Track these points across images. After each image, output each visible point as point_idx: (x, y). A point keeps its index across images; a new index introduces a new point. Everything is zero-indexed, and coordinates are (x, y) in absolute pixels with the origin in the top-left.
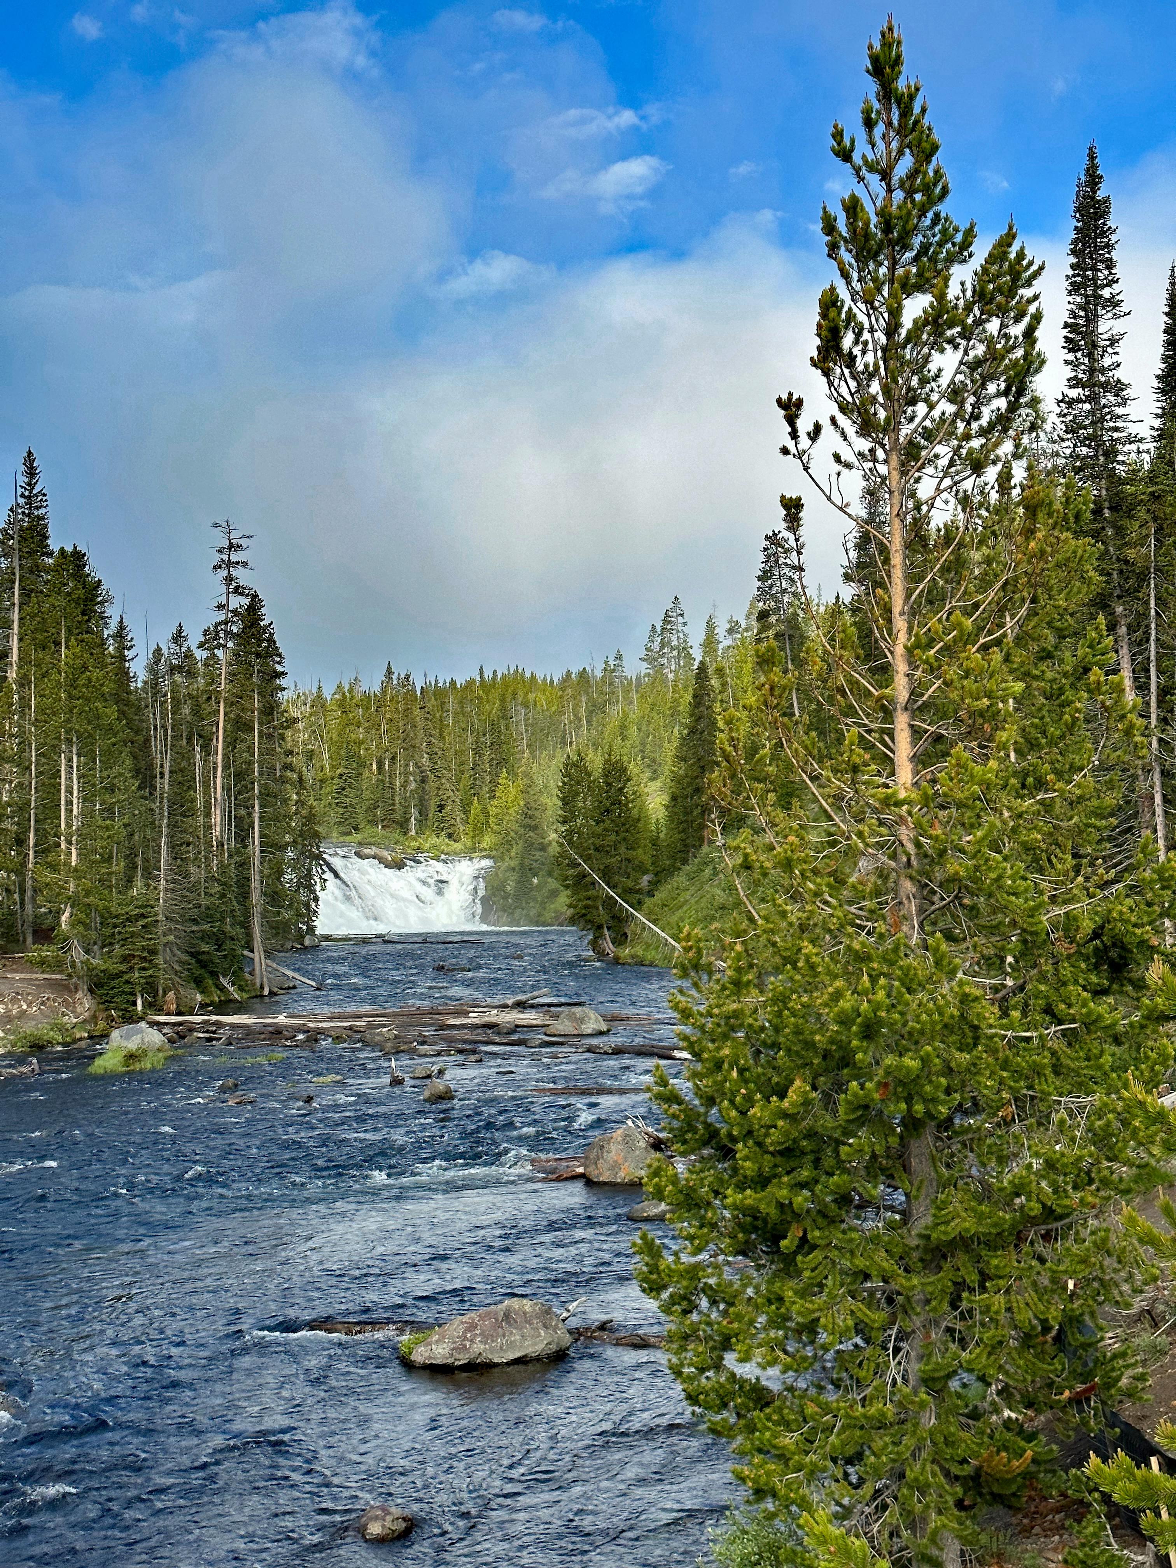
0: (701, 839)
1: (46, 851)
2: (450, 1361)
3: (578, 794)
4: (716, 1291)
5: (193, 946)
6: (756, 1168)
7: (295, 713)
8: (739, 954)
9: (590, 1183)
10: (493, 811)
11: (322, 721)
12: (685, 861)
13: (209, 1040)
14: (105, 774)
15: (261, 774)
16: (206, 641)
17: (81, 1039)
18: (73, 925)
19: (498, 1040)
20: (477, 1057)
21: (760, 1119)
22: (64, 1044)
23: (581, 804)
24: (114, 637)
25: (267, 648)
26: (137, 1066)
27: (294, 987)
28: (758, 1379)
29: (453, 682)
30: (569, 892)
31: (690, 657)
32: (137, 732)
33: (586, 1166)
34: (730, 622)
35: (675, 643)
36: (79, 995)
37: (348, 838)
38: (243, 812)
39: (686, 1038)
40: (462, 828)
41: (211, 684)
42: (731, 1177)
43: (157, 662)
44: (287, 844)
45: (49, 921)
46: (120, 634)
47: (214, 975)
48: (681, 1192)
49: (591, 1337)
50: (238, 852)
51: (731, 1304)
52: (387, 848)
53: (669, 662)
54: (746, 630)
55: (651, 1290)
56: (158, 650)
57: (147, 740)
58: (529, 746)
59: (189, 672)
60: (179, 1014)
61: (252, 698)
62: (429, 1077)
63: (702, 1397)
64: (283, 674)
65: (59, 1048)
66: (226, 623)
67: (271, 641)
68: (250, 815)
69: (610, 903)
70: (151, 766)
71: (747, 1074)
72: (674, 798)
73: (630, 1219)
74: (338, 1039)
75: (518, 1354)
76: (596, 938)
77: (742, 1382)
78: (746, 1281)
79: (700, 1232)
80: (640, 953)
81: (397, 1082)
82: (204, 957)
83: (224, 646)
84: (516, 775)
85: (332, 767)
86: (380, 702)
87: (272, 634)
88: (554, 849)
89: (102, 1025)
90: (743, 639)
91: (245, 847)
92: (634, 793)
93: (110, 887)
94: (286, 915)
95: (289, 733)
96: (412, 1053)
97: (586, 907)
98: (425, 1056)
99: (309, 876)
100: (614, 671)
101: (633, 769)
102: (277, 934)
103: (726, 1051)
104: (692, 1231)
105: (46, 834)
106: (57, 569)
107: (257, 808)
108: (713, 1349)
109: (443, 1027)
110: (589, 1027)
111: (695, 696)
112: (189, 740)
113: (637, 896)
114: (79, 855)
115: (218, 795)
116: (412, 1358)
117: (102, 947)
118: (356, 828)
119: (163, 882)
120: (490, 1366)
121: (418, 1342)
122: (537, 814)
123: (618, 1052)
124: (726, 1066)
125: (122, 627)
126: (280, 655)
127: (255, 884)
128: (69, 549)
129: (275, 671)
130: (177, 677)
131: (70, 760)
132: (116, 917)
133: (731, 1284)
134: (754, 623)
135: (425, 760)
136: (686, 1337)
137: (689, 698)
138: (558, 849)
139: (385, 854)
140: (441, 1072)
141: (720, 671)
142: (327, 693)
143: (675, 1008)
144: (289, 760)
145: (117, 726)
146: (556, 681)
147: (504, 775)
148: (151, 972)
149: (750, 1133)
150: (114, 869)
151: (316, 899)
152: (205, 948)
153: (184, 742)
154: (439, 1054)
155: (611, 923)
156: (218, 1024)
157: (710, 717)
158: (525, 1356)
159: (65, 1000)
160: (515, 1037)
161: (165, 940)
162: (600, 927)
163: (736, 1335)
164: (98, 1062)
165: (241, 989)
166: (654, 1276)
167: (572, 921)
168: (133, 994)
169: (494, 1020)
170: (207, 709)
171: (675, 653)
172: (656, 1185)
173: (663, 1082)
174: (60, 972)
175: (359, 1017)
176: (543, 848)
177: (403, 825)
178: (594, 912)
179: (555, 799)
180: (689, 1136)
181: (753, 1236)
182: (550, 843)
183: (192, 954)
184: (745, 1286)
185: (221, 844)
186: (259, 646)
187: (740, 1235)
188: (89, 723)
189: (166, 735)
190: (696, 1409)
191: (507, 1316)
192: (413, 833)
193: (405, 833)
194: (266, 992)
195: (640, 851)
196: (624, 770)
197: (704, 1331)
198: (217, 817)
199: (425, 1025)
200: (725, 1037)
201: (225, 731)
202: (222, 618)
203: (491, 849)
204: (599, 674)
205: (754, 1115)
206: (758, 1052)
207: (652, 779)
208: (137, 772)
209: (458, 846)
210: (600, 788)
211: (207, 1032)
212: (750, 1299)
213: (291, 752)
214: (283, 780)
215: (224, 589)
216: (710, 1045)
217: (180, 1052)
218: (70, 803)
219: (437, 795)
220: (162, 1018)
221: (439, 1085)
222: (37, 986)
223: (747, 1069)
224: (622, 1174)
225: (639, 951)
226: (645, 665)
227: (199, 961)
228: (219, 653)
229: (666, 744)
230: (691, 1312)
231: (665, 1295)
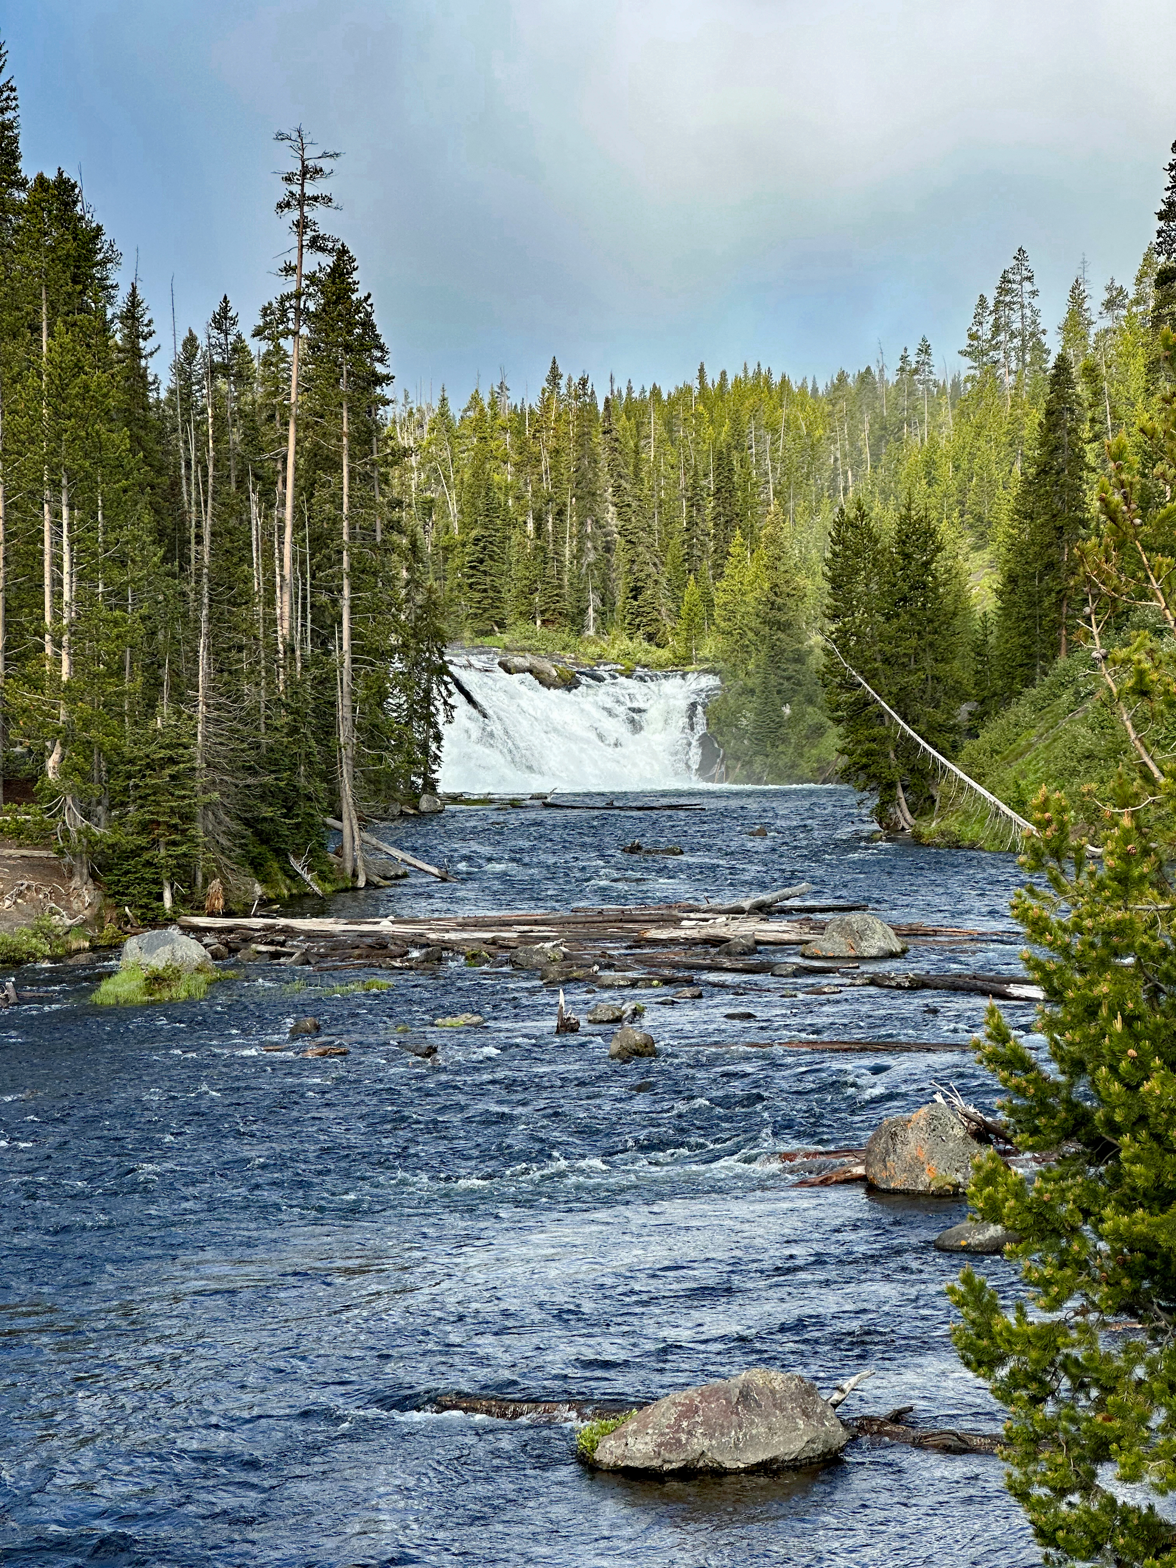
0: (1055, 647)
1: (22, 657)
2: (656, 1463)
3: (857, 572)
4: (1085, 1369)
5: (250, 808)
6: (1152, 1174)
7: (405, 440)
8: (1126, 832)
9: (872, 1189)
10: (719, 598)
11: (446, 454)
12: (1029, 682)
13: (276, 955)
14: (112, 537)
15: (352, 537)
16: (267, 325)
17: (79, 951)
18: (65, 775)
19: (728, 964)
20: (695, 990)
21: (1159, 1098)
22: (54, 959)
23: (861, 588)
24: (123, 318)
25: (361, 337)
26: (166, 995)
27: (405, 876)
28: (1151, 1508)
29: (656, 392)
30: (841, 730)
31: (1040, 349)
32: (160, 471)
33: (868, 1164)
34: (1109, 289)
35: (1017, 326)
36: (76, 882)
37: (488, 640)
38: (324, 598)
39: (1038, 966)
40: (670, 624)
41: (275, 394)
42: (1111, 1188)
43: (190, 358)
44: (394, 649)
45: (29, 766)
46: (131, 315)
47: (281, 854)
48: (1029, 1209)
49: (879, 1433)
50: (317, 662)
51: (1107, 1390)
52: (550, 656)
53: (1007, 357)
54: (1137, 302)
55: (980, 1364)
56: (191, 342)
57: (175, 484)
58: (777, 493)
59: (239, 376)
60: (228, 914)
61: (338, 416)
62: (618, 1020)
63: (1061, 1534)
64: (388, 378)
65: (46, 965)
66: (298, 296)
67: (368, 325)
68: (335, 602)
69: (907, 747)
70: (181, 525)
71: (1138, 1026)
72: (1012, 579)
73: (941, 1249)
74: (474, 958)
75: (762, 1456)
76: (883, 805)
77: (1126, 1512)
78: (1134, 1354)
79: (1059, 1275)
80: (955, 828)
81: (567, 1027)
82: (266, 826)
83: (295, 333)
84: (757, 540)
85: (464, 526)
86: (539, 425)
87: (368, 315)
88: (817, 660)
89: (110, 929)
90: (1131, 317)
91: (328, 653)
92: (948, 571)
93: (121, 714)
94: (393, 761)
95: (395, 473)
96: (592, 982)
97: (868, 753)
98: (609, 987)
99: (428, 699)
100: (916, 371)
101: (946, 531)
102: (377, 792)
103: (1104, 988)
104: (1047, 1272)
105: (22, 630)
106: (32, 209)
107: (346, 592)
108: (1080, 1459)
109: (640, 943)
110: (872, 946)
111: (1049, 413)
112: (241, 483)
113: (951, 737)
114: (73, 664)
115: (287, 571)
116: (597, 1456)
117: (110, 809)
118: (501, 625)
119: (202, 708)
120: (719, 1473)
121: (605, 1433)
122: (791, 602)
123: (918, 985)
124: (1104, 1011)
125: (134, 302)
126: (381, 348)
127: (344, 711)
128: (51, 176)
129: (374, 374)
130: (222, 383)
131: (57, 514)
132: (131, 762)
133: (1108, 1358)
134: (1150, 291)
135: (611, 516)
136: (1035, 1440)
137: (1038, 415)
138: (824, 660)
139: (547, 666)
140: (637, 1013)
141: (1091, 373)
142: (456, 410)
143: (1023, 917)
144: (396, 514)
145: (130, 462)
146: (821, 389)
147: (739, 539)
148: (184, 848)
149: (1142, 1120)
150: (127, 686)
151: (438, 738)
152: (267, 812)
153: (234, 486)
154: (634, 984)
155: (908, 780)
156: (289, 932)
157: (1072, 445)
158: (774, 1460)
159: (54, 891)
160: (755, 960)
161: (206, 799)
162: (891, 786)
163: (1118, 1439)
164: (107, 986)
165: (323, 878)
166: (985, 1342)
167: (845, 776)
168: (158, 882)
169: (722, 932)
170: (269, 433)
171: (1017, 342)
172: (989, 1197)
173: (1000, 1036)
174: (46, 847)
175: (506, 924)
176: (799, 658)
177: (577, 620)
178: (883, 762)
179: (819, 578)
180: (1040, 1122)
181: (1146, 1284)
182: (811, 651)
183: (247, 822)
184: (1132, 1362)
185: (290, 649)
186: (350, 333)
187: (1126, 1281)
188: (86, 456)
189: (205, 475)
190: (1051, 1551)
191: (745, 1395)
192: (591, 632)
193: (579, 633)
194: (361, 883)
195: (956, 664)
196: (931, 533)
197: (1066, 1431)
198: (284, 606)
199: (612, 939)
200: (1103, 965)
201: (296, 469)
202: (292, 288)
203: (716, 659)
204: (892, 377)
205: (1150, 1093)
206: (1156, 991)
207: (976, 548)
208: (160, 535)
209: (664, 654)
210: (892, 562)
211: (272, 943)
212: (1140, 1382)
213: (399, 503)
214: (388, 549)
215: (294, 240)
216: (1077, 977)
217: (231, 973)
218: (57, 582)
219: (630, 571)
220: (202, 921)
221: (634, 1035)
222: (12, 868)
223: (1138, 1018)
224: (925, 1178)
225: (953, 824)
226: (968, 361)
227: (257, 833)
228: (287, 344)
229: (1000, 492)
230: (1043, 1400)
231: (1002, 1372)
